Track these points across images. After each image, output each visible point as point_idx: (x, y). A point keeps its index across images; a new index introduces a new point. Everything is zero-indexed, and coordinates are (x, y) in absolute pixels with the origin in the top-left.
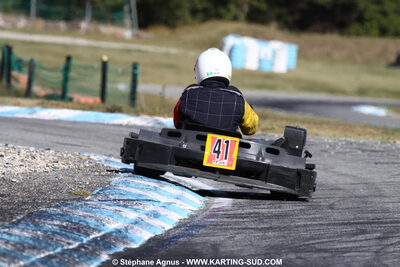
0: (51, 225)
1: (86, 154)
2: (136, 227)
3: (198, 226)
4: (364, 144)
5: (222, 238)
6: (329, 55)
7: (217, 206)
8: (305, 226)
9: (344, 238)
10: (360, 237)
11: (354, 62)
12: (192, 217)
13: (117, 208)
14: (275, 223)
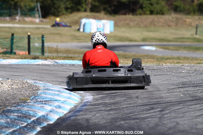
0: (13, 116)
1: (25, 80)
2: (51, 113)
3: (79, 111)
4: (149, 67)
5: (90, 116)
6: (128, 24)
7: (86, 101)
8: (126, 107)
9: (145, 112)
10: (152, 111)
11: (140, 27)
12: (75, 106)
13: (42, 105)
14: (113, 107)
